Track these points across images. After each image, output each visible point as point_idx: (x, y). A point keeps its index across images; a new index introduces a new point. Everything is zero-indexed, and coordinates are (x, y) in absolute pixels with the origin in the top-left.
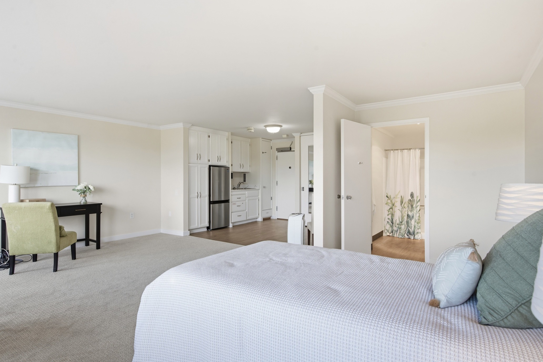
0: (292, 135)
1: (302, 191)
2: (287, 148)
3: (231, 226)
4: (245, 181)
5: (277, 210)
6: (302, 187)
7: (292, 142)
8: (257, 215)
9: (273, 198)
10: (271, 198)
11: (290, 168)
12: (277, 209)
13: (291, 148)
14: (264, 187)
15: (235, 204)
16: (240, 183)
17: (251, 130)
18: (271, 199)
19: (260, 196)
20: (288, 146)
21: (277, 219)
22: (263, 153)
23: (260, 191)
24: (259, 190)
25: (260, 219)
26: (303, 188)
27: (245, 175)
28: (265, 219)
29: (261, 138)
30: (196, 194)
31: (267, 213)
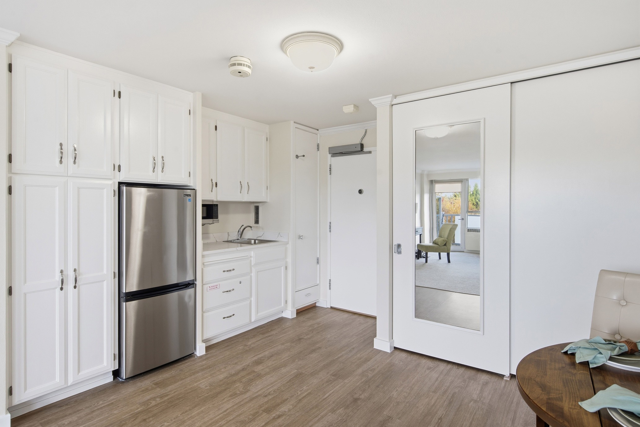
0: (370, 103)
1: (395, 255)
2: (355, 145)
3: (200, 350)
4: (257, 222)
5: (330, 289)
6: (395, 243)
7: (366, 132)
8: (283, 305)
9: (321, 261)
10: (318, 259)
11: (360, 192)
12: (330, 286)
13: (362, 146)
14: (300, 237)
15: (216, 287)
16: (244, 229)
17: (240, 64)
18: (318, 263)
19: (289, 260)
20: (356, 141)
21: (332, 308)
22: (297, 157)
23: (289, 246)
24: (287, 243)
25: (290, 314)
26: (399, 246)
27: (257, 208)
28: (300, 312)
29: (292, 122)
30: (58, 278)
31: (308, 295)
